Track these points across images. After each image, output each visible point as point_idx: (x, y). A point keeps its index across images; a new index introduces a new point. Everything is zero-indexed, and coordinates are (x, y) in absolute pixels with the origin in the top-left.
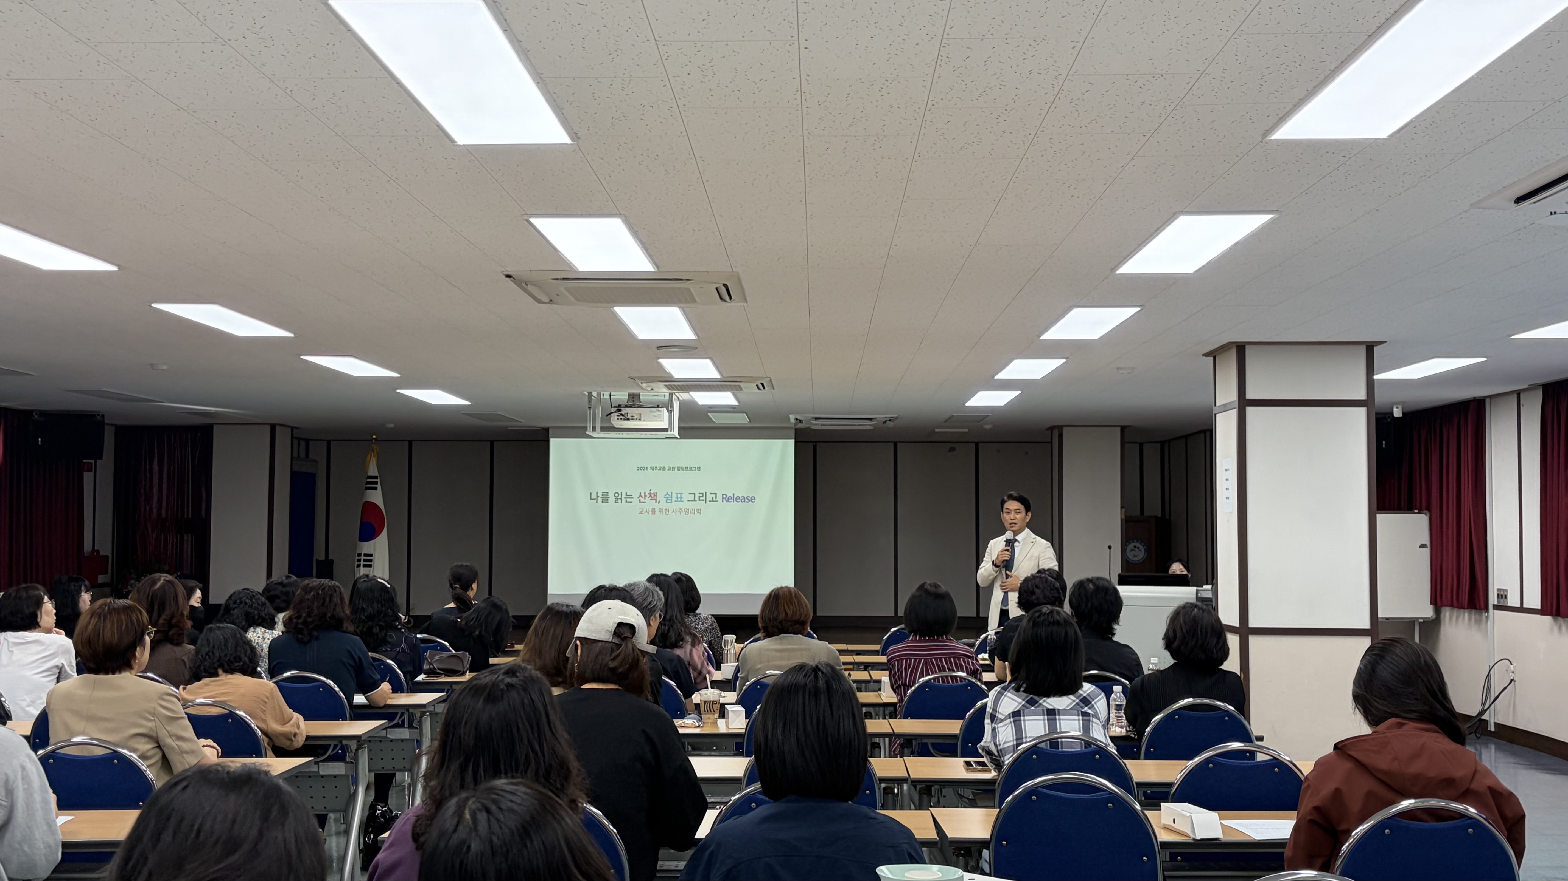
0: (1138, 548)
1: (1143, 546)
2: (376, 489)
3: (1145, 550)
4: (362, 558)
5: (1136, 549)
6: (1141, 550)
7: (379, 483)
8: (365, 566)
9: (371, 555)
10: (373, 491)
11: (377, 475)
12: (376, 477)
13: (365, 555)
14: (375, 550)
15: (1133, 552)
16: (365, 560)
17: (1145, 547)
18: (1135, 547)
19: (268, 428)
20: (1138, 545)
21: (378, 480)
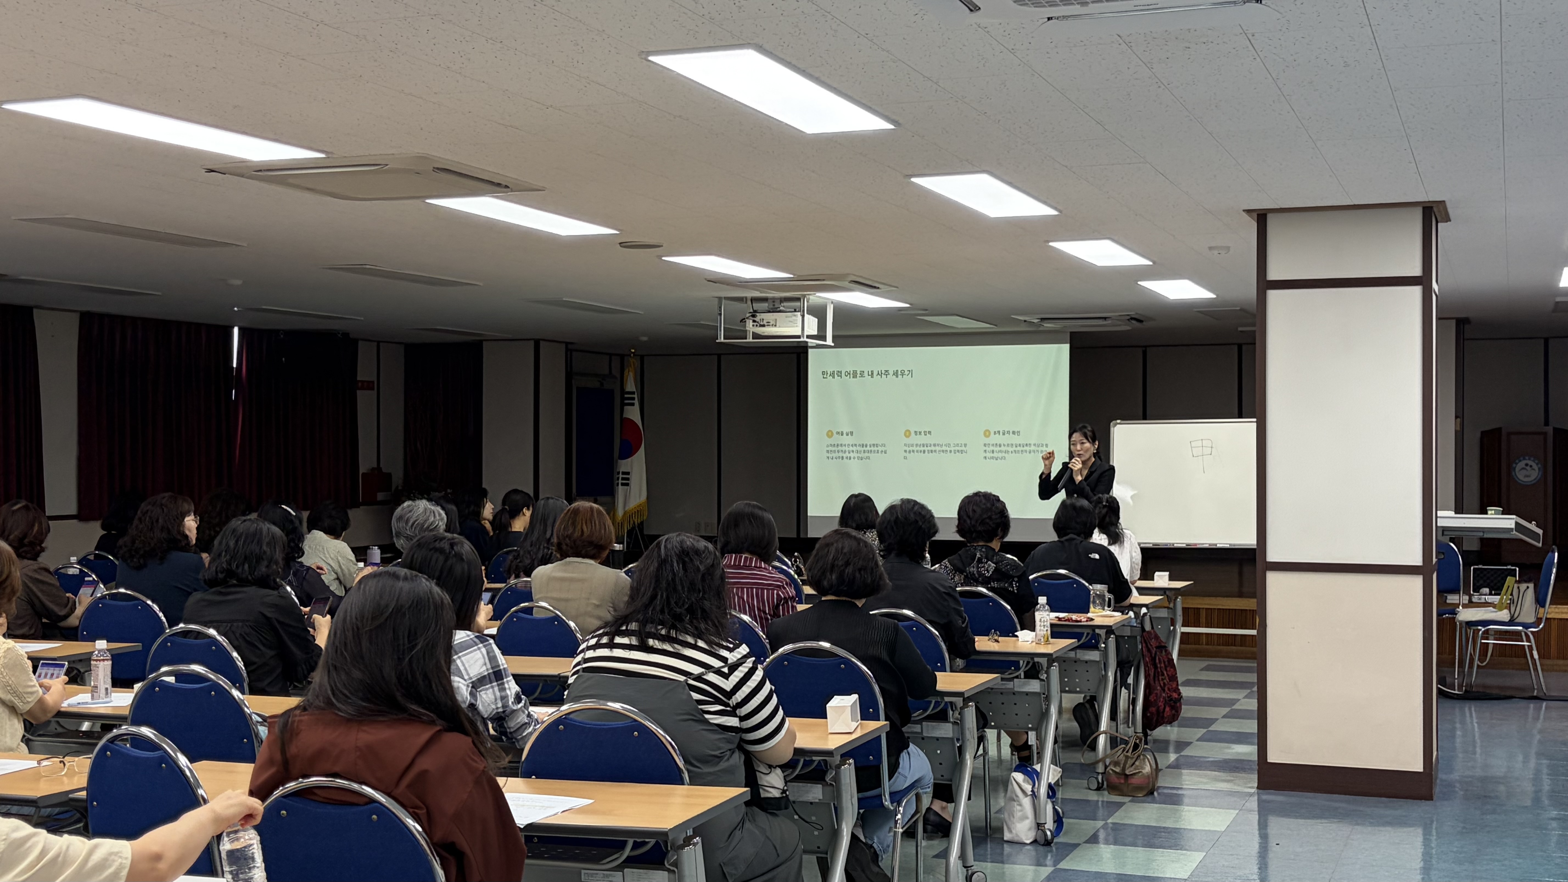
0: (1531, 466)
1: (1537, 464)
2: (633, 404)
3: (1539, 469)
4: (621, 476)
5: (1528, 468)
6: (1534, 469)
7: (636, 399)
8: (623, 484)
9: (628, 473)
10: (632, 407)
11: (635, 390)
12: (633, 393)
13: (624, 473)
14: (632, 468)
15: (1524, 472)
16: (623, 479)
17: (1540, 466)
18: (1527, 465)
19: (532, 343)
20: (1530, 463)
21: (636, 396)
